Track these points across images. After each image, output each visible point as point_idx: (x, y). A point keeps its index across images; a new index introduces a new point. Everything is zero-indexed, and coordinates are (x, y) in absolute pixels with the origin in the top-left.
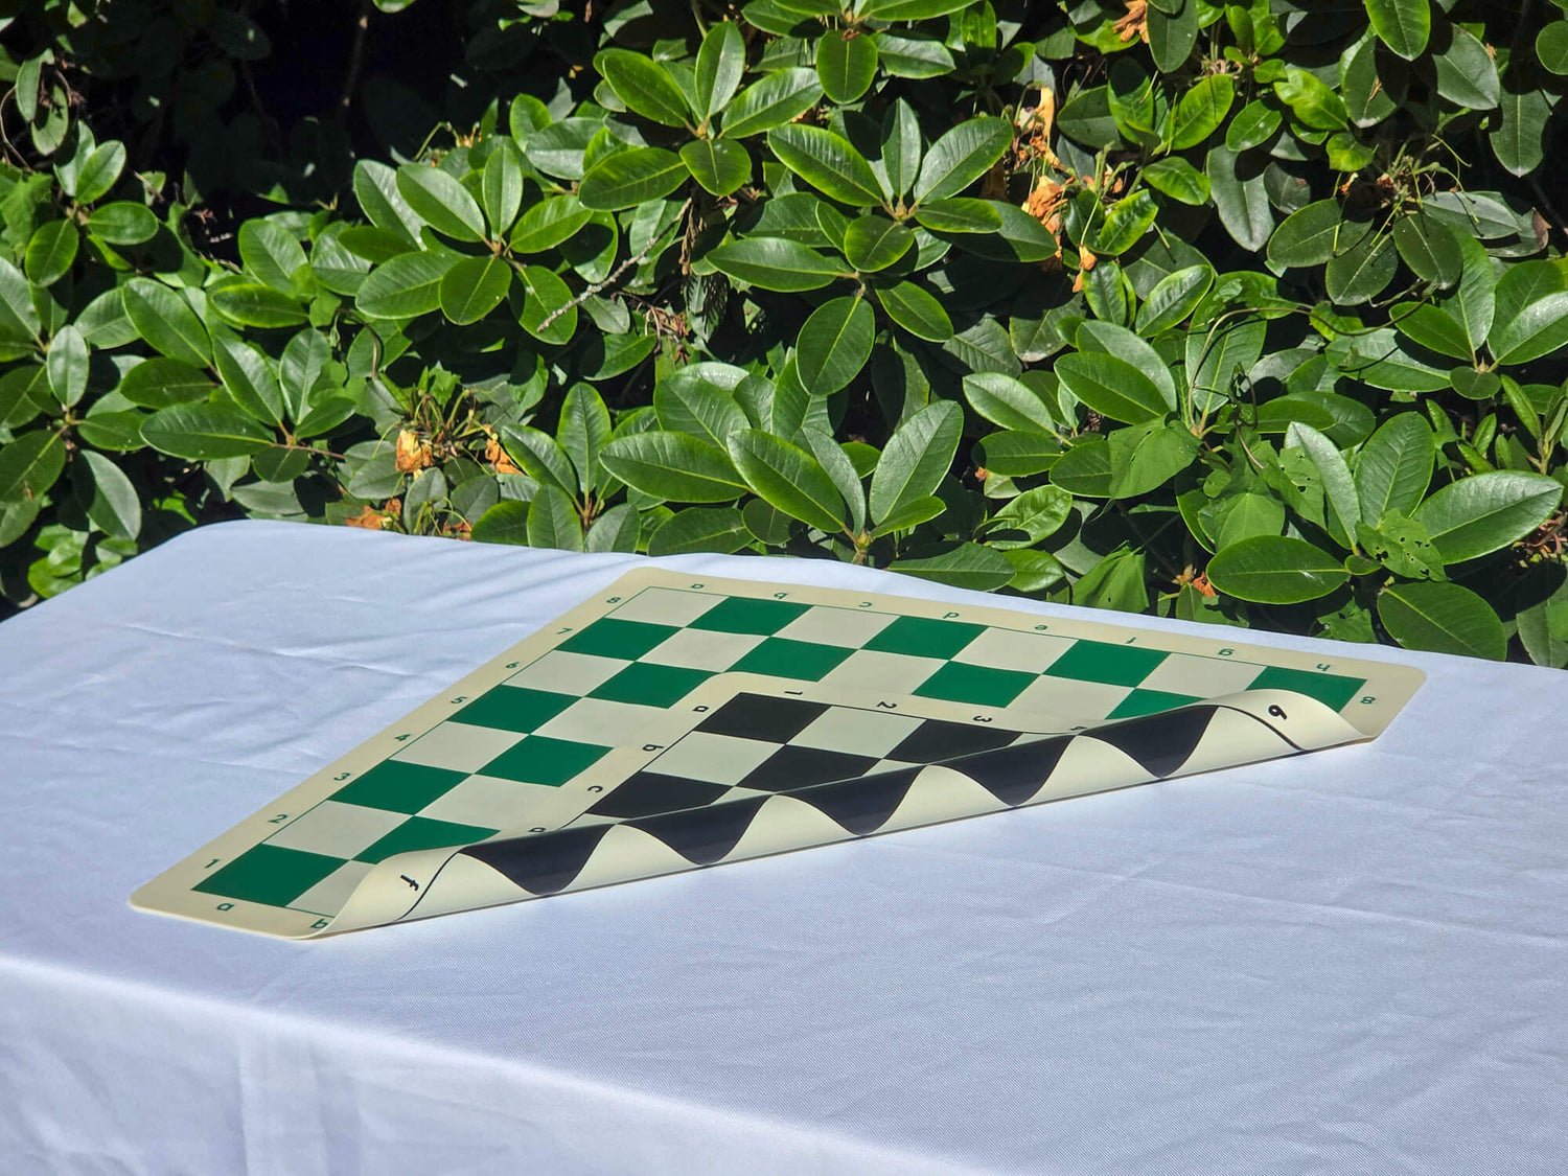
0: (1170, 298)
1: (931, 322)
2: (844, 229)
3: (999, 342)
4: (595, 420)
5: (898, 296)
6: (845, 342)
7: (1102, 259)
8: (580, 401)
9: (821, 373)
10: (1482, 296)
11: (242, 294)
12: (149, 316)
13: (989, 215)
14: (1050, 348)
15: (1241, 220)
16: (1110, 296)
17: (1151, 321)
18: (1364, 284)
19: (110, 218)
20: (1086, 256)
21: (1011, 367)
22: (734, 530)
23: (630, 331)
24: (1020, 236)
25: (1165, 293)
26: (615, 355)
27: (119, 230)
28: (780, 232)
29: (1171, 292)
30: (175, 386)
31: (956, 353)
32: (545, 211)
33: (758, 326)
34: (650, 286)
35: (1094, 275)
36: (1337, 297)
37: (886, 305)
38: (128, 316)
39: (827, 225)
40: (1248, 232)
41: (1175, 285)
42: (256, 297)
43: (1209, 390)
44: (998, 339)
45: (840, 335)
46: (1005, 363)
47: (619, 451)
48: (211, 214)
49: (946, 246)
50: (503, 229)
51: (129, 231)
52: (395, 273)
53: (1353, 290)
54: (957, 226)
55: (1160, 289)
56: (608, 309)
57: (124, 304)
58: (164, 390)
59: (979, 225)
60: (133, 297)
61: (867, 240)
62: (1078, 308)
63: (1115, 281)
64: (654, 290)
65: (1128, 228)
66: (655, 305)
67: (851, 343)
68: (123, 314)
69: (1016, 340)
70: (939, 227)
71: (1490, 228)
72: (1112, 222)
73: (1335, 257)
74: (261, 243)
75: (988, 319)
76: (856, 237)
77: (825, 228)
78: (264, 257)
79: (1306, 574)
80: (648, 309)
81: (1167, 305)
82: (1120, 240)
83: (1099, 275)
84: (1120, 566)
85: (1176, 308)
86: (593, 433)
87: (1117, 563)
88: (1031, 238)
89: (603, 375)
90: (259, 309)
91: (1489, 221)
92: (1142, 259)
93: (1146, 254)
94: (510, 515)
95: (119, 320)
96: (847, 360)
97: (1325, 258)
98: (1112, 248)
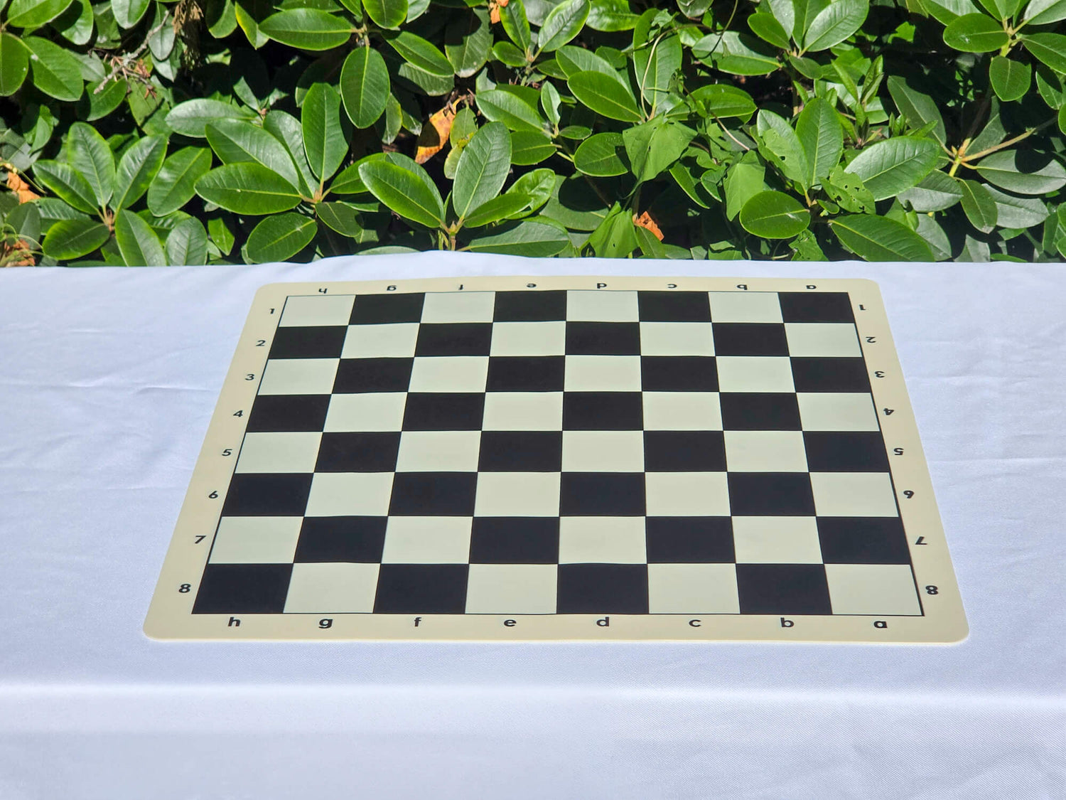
0: (561, 22)
1: (436, 62)
4: (97, 150)
5: (403, 44)
6: (369, 83)
8: (80, 136)
9: (360, 109)
14: (477, 66)
17: (549, 39)
21: (447, 82)
22: (298, 229)
25: (557, 18)
26: (100, 98)
29: (561, 17)
33: (196, 62)
35: (507, 10)
37: (401, 52)
43: (654, 90)
45: (364, 79)
46: (442, 80)
47: (209, 184)
56: (85, 62)
61: (377, 3)
62: (488, 33)
64: (119, 44)
66: (117, 55)
67: (374, 83)
69: (452, 61)
79: (790, 215)
80: (112, 59)
81: (560, 27)
83: (510, 10)
84: (618, 221)
85: (566, 29)
86: (98, 160)
87: (615, 219)
89: (95, 116)
94: (65, 232)
96: (375, 98)
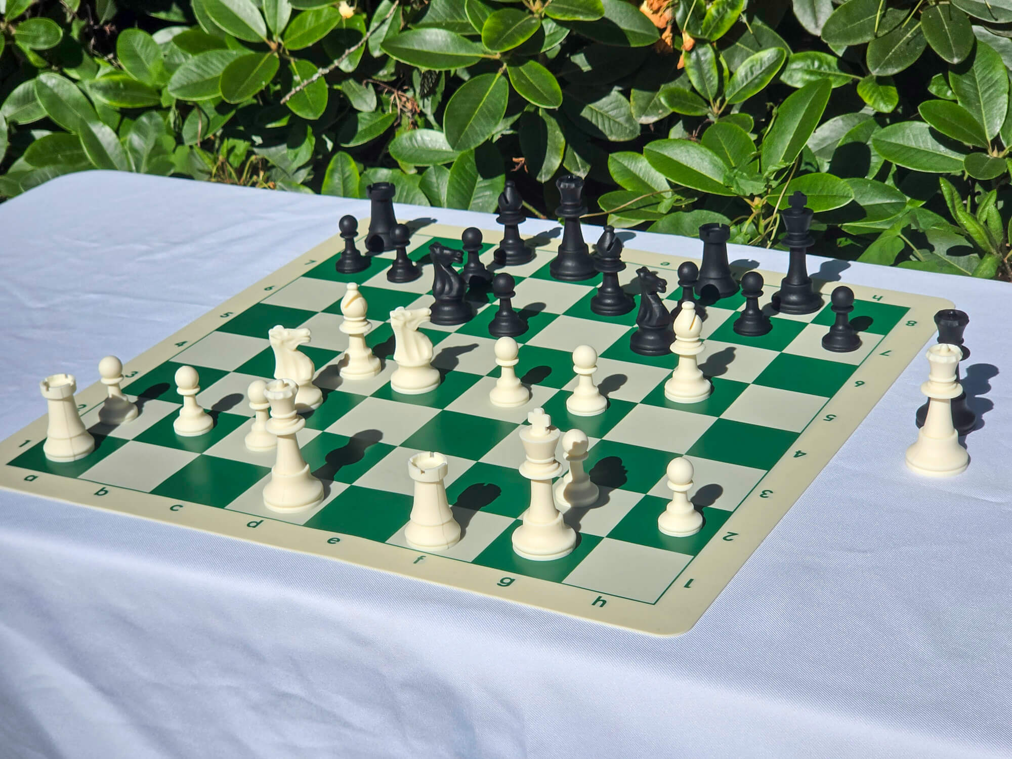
0: (752, 73)
2: (485, 17)
3: (623, 110)
4: (349, 180)
5: (525, 73)
6: (484, 110)
7: (699, 42)
8: (339, 166)
9: (463, 134)
10: (997, 97)
11: (111, 83)
12: (54, 100)
13: (595, 7)
14: (660, 114)
15: (809, 11)
16: (706, 71)
17: (737, 90)
18: (897, 59)
19: (30, 30)
20: (687, 39)
21: (631, 128)
23: (377, 109)
24: (631, 26)
25: (749, 70)
26: (364, 128)
27: (35, 39)
28: (441, 24)
29: (754, 68)
30: (68, 153)
31: (589, 119)
32: (306, 18)
34: (392, 75)
35: (694, 55)
36: (875, 68)
37: (513, 79)
38: (39, 101)
39: (474, 17)
40: (814, 21)
41: (757, 63)
42: (121, 85)
44: (622, 107)
45: (481, 104)
46: (627, 125)
48: (114, 28)
49: (565, 32)
50: (279, 31)
51: (42, 39)
52: (198, 66)
53: (888, 64)
54: (571, 15)
55: (745, 66)
56: (361, 92)
57: (36, 93)
58: (59, 157)
59: (587, 15)
60: (42, 86)
61: (502, 27)
62: (686, 82)
63: (709, 60)
64: (394, 78)
65: (722, 19)
66: (398, 90)
67: (489, 111)
68: (34, 99)
69: (635, 108)
70: (558, 17)
71: (1002, 14)
72: (711, 14)
73: (876, 36)
74: (132, 46)
75: (615, 92)
76: (493, 25)
77: (472, 19)
78: (134, 56)
80: (393, 93)
81: (750, 79)
82: (717, 28)
83: (697, 55)
85: (756, 81)
86: (347, 189)
88: (638, 28)
89: (354, 143)
90: (123, 93)
91: (1002, 8)
92: (738, 44)
93: (741, 39)
95: (34, 103)
96: (484, 123)
97: (868, 38)
98: (711, 35)
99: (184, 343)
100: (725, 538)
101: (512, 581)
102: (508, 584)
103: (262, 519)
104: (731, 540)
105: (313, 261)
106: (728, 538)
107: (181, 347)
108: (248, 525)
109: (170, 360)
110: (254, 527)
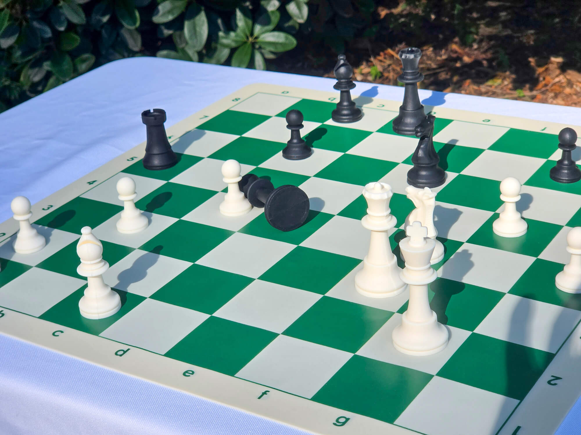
99: (94, 181)
100: (549, 382)
101: (347, 420)
102: (344, 424)
103: (129, 347)
104: (555, 384)
105: (206, 117)
106: (552, 382)
107: (92, 185)
108: (116, 354)
109: (81, 196)
110: (121, 355)
